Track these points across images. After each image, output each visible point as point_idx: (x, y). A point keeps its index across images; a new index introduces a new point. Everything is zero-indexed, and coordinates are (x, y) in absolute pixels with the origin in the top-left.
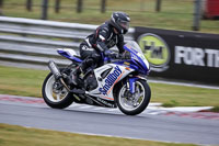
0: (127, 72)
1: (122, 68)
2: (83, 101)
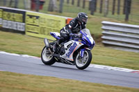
0: (80, 45)
1: (77, 43)
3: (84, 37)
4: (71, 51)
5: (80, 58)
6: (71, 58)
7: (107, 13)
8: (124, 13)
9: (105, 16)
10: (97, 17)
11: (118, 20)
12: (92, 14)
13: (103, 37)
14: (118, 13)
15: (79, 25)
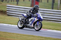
0: (37, 20)
2: (27, 27)
3: (38, 16)
4: (32, 22)
5: (37, 26)
6: (32, 26)
7: (9, 1)
8: (16, 1)
9: (8, 3)
10: (4, 3)
11: (14, 4)
12: (2, 2)
13: (7, 12)
14: (14, 1)
15: (35, 11)
